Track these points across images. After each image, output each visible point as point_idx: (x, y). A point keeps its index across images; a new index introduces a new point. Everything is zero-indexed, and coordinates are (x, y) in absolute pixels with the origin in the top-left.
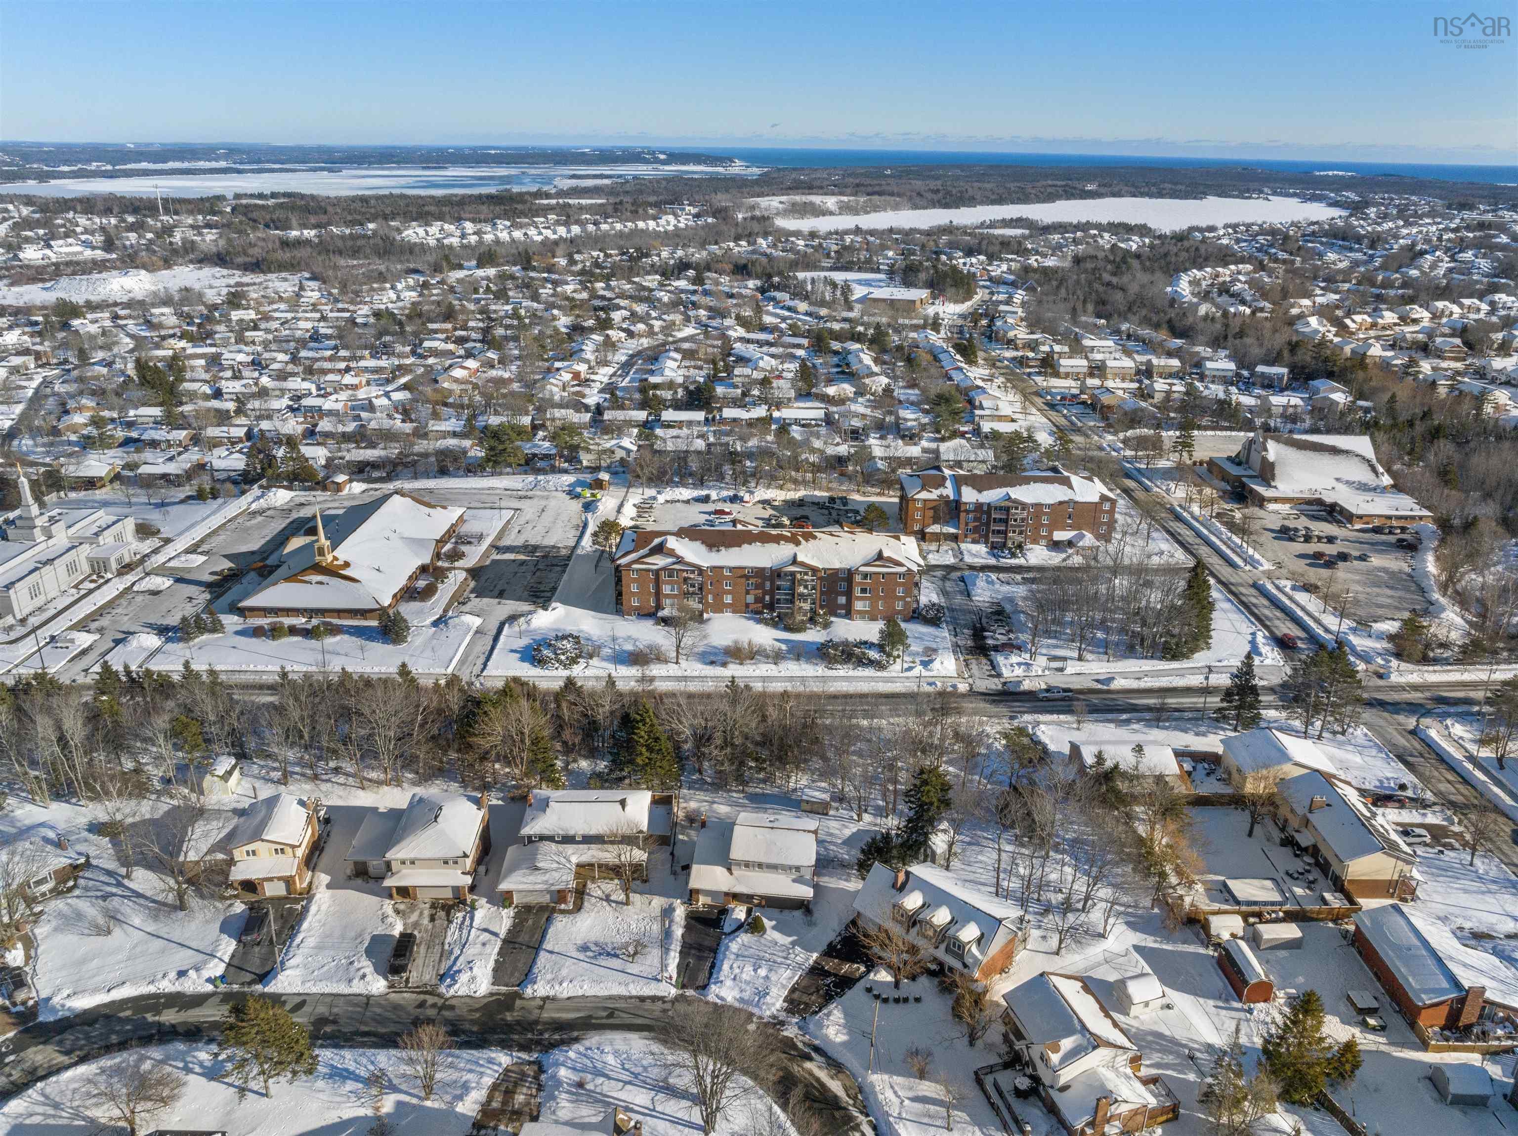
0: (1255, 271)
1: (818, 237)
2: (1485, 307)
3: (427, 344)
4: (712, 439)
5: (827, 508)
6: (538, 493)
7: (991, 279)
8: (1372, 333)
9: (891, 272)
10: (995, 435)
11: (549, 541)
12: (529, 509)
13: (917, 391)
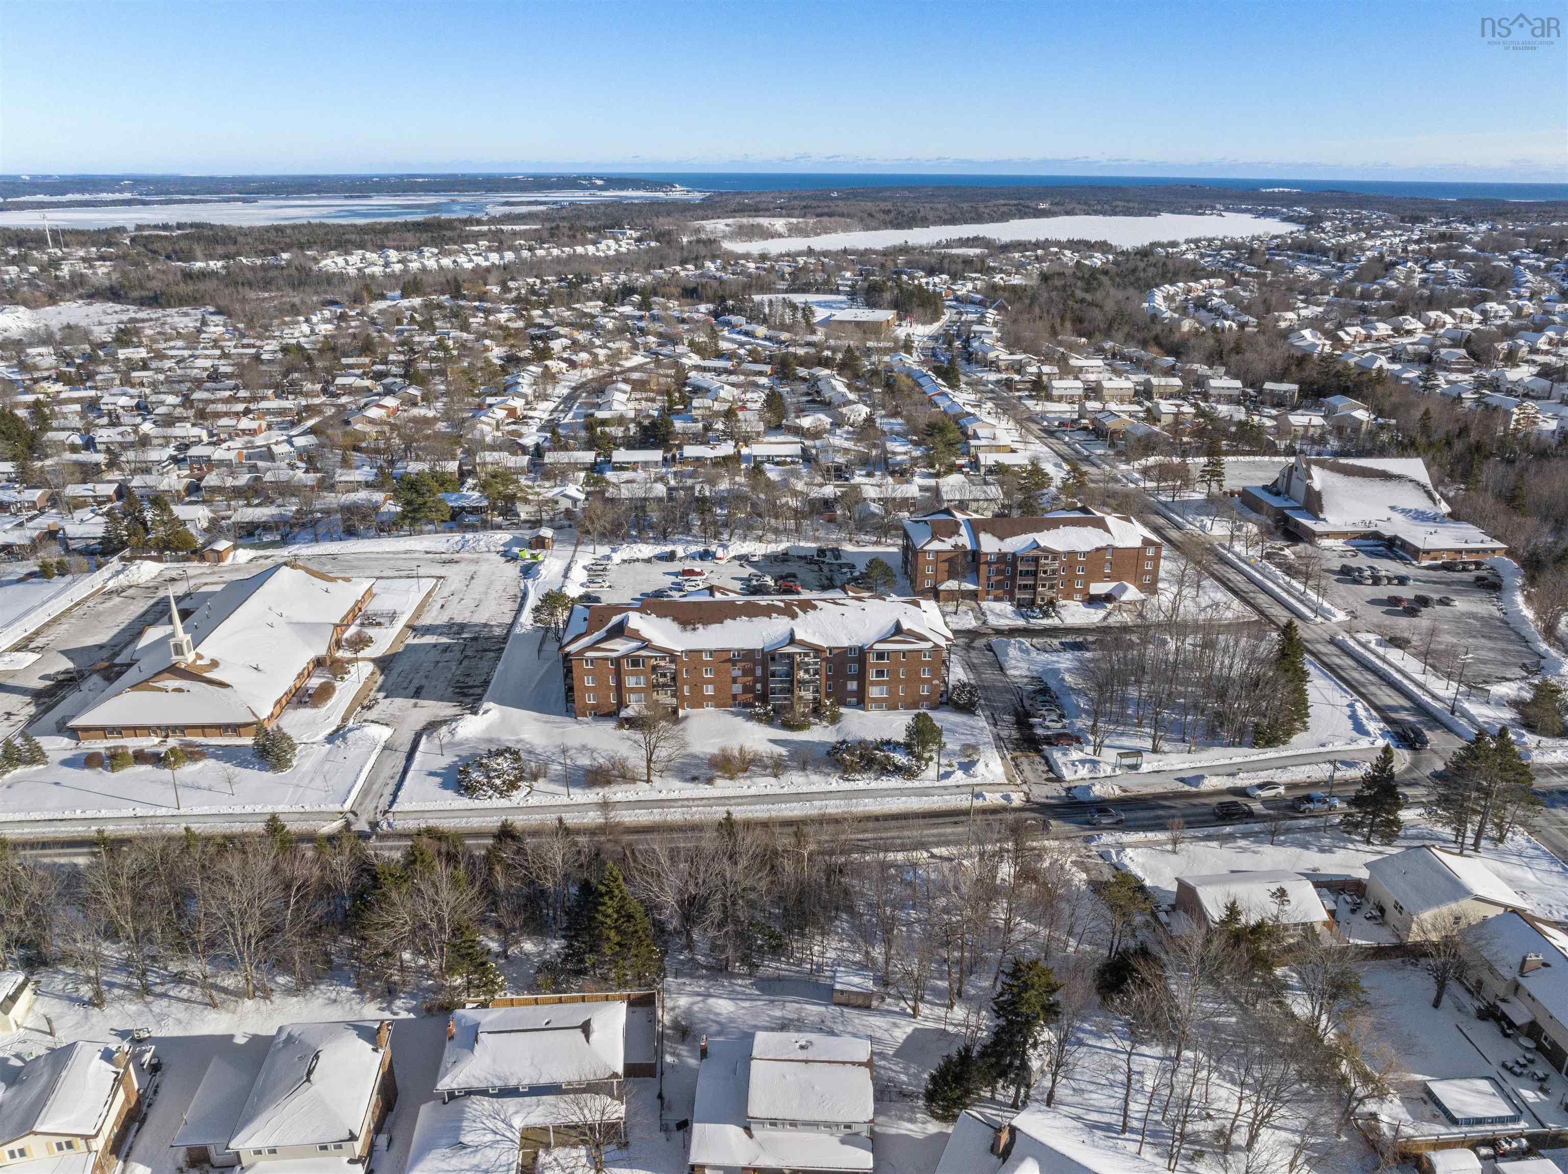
0: (1227, 285)
1: (769, 259)
2: (1477, 317)
3: (339, 381)
4: (672, 483)
5: (816, 563)
6: (467, 555)
7: (957, 299)
8: (1368, 346)
9: (853, 294)
10: (999, 470)
11: (480, 618)
12: (455, 576)
13: (900, 421)
